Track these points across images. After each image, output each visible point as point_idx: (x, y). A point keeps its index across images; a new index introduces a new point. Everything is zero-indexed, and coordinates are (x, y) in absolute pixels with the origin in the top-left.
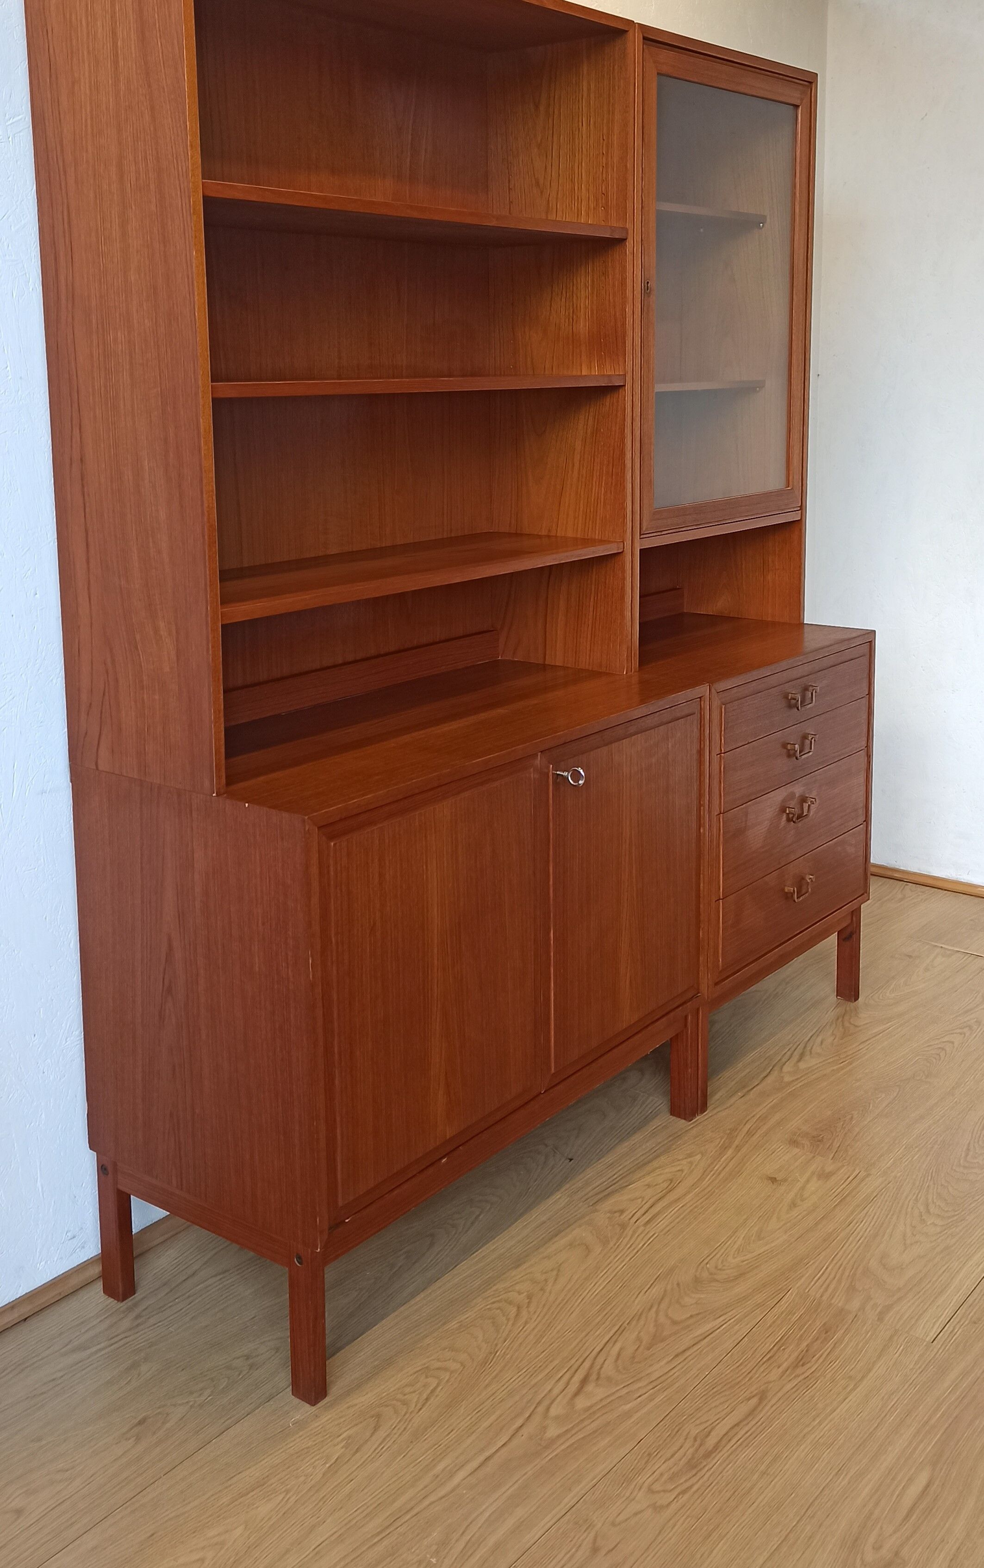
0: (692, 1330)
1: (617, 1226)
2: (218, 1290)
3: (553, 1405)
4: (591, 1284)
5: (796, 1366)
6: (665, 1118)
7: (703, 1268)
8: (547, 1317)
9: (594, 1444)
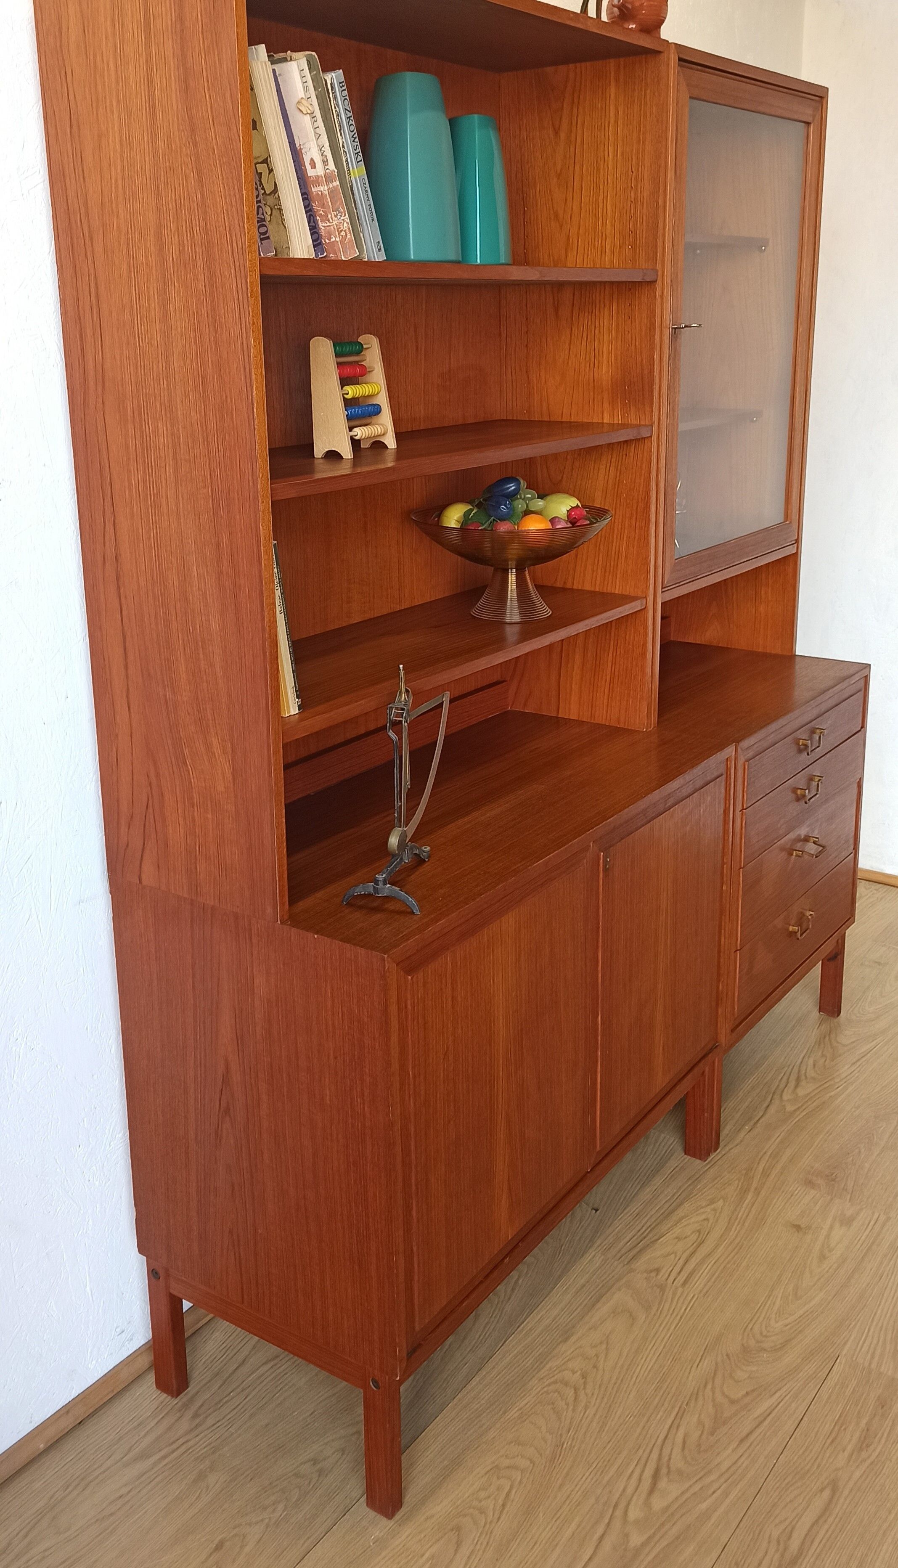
0: (750, 1410)
1: (655, 1288)
2: (272, 1380)
3: (630, 1507)
4: (642, 1358)
5: (861, 1450)
6: (679, 1158)
7: (748, 1335)
8: (605, 1400)
9: (679, 1552)
